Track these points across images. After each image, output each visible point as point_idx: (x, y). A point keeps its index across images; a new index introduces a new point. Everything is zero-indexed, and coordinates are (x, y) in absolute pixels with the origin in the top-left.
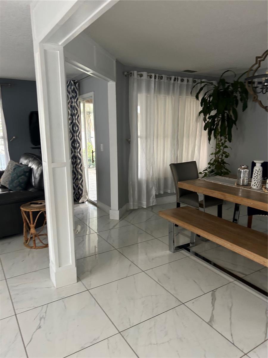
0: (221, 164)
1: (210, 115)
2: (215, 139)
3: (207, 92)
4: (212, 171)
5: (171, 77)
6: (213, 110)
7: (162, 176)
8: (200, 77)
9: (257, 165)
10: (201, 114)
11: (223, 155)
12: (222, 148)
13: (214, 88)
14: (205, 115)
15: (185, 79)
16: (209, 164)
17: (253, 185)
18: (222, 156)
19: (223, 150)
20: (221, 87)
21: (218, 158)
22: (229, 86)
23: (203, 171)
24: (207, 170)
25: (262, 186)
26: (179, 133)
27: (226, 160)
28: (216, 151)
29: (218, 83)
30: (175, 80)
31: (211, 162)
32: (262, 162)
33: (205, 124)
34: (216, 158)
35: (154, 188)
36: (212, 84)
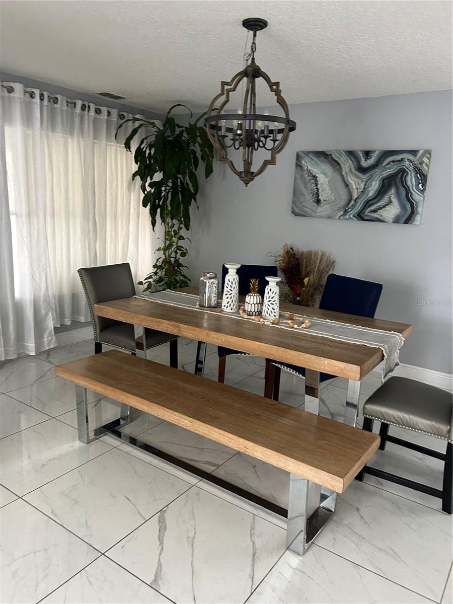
0: (174, 267)
1: (152, 181)
2: (163, 223)
3: (144, 139)
4: (160, 280)
5: (75, 101)
6: (157, 172)
7: (66, 291)
8: (132, 109)
9: (231, 272)
10: (135, 178)
11: (178, 251)
12: (175, 239)
13: (156, 132)
14: (144, 180)
15: (104, 110)
16: (155, 266)
17: (225, 306)
18: (176, 253)
19: (177, 244)
20: (168, 133)
21: (170, 256)
22: (181, 132)
23: (145, 280)
24: (152, 278)
25: (240, 306)
26: (96, 210)
27: (182, 260)
28: (165, 244)
29: (164, 126)
30: (83, 108)
31: (158, 264)
32: (238, 266)
33: (144, 195)
34: (166, 256)
35: (50, 314)
36: (153, 125)
